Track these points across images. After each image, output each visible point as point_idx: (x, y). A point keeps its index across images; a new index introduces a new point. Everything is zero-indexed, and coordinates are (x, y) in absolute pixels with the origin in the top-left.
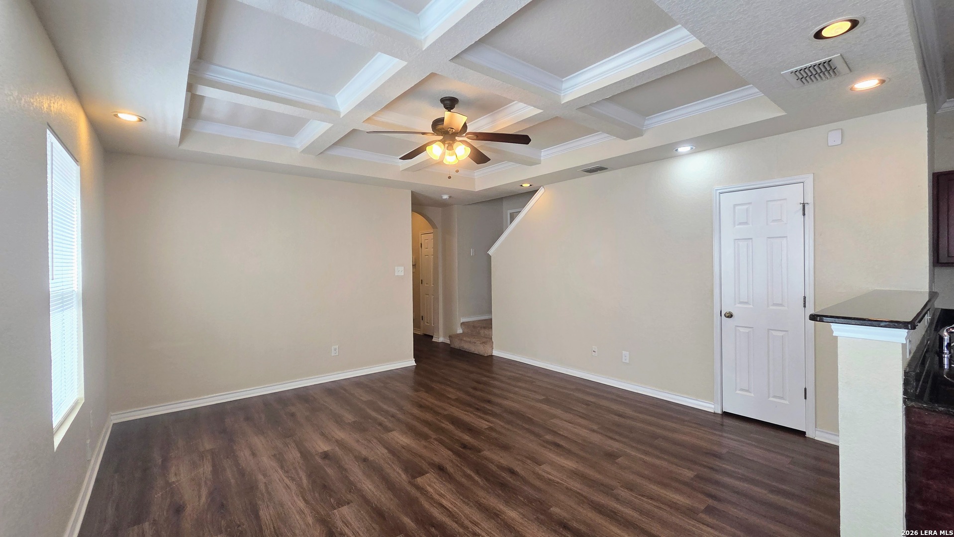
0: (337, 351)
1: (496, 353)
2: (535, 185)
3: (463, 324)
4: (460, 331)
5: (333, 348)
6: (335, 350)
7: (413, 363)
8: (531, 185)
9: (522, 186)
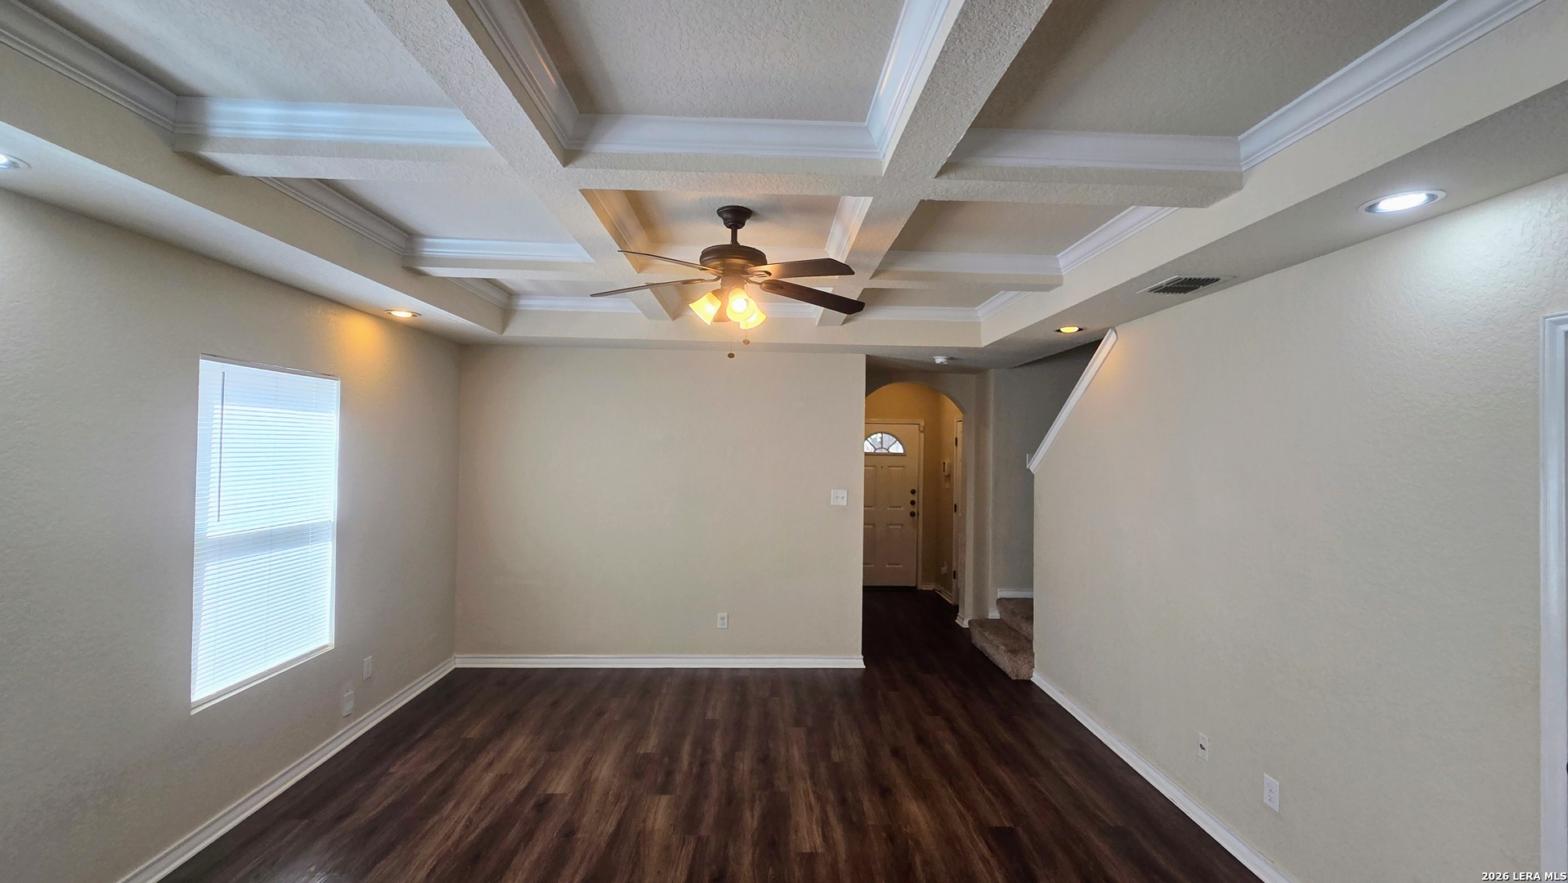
0: (726, 621)
1: (1037, 679)
2: (1093, 327)
3: (1000, 601)
4: (994, 614)
5: (720, 615)
6: (723, 619)
7: (860, 664)
8: (1080, 330)
9: (1059, 331)
